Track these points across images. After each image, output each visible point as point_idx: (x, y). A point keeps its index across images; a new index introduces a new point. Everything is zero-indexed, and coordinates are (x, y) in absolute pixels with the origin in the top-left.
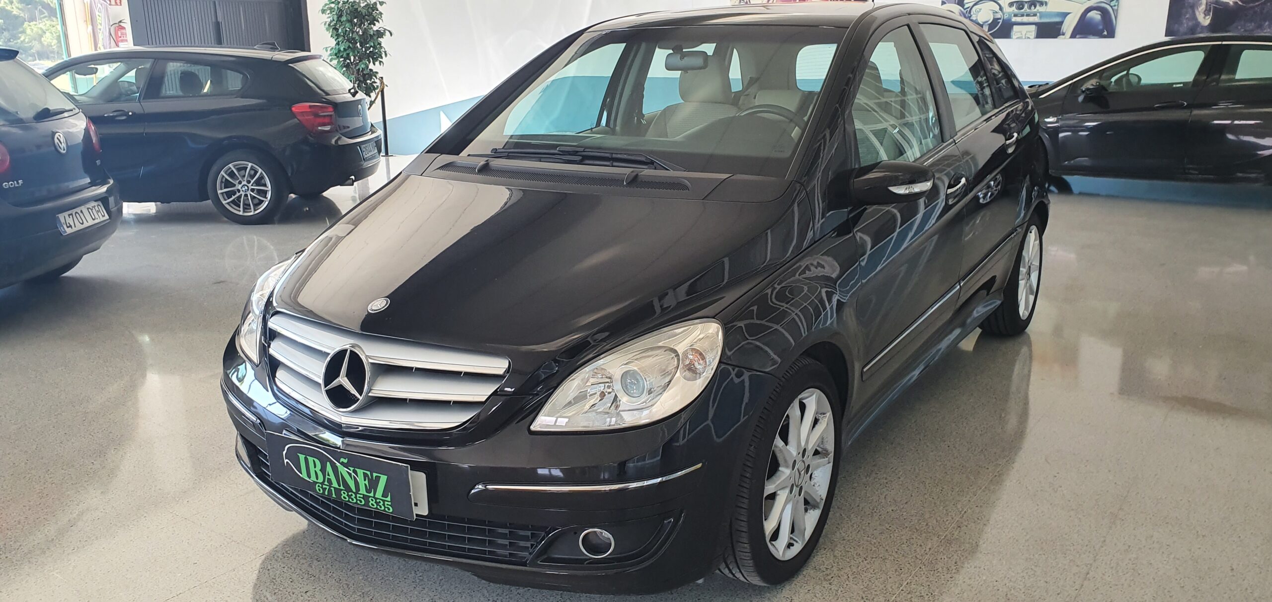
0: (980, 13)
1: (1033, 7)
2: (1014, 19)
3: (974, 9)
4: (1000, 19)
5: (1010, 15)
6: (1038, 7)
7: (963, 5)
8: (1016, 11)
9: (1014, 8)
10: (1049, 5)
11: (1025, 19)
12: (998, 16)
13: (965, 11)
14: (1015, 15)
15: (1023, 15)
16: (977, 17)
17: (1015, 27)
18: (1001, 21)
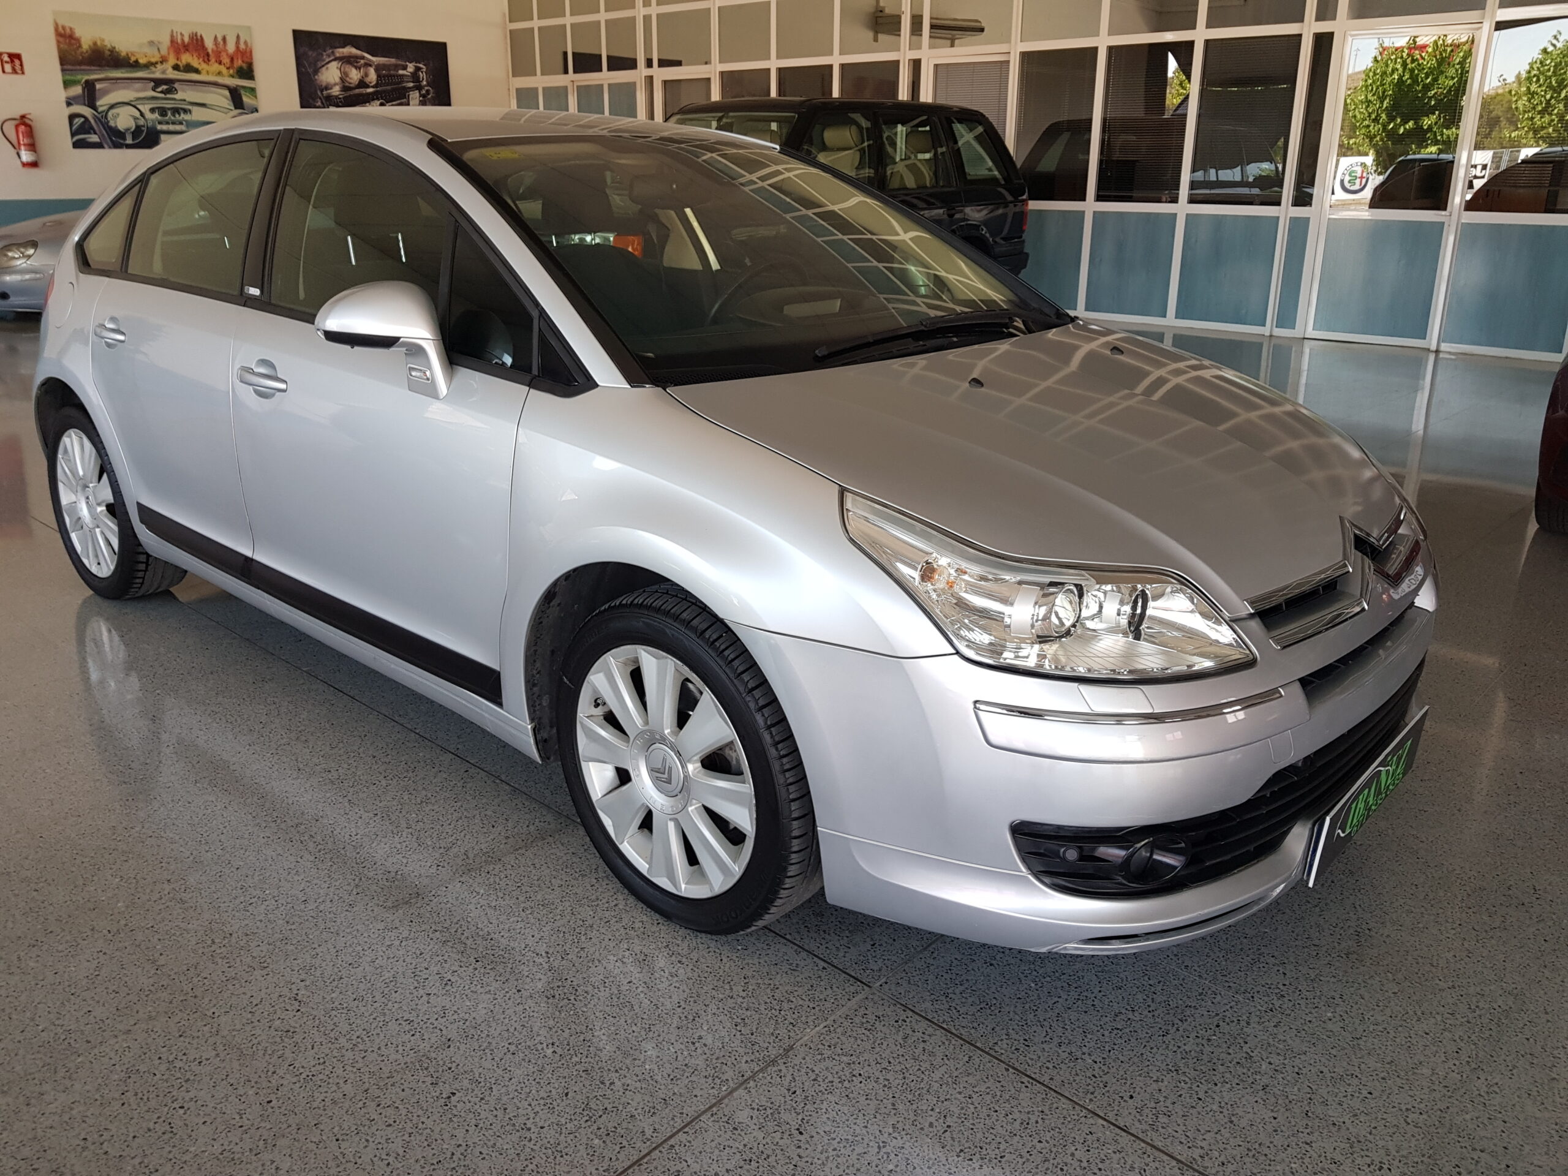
0: (118, 120)
1: (177, 116)
2: (159, 127)
3: (110, 114)
4: (144, 126)
5: (152, 120)
6: (182, 115)
7: (94, 107)
8: (159, 118)
9: (156, 115)
10: (193, 113)
11: (171, 127)
12: (142, 122)
13: (99, 116)
14: (160, 123)
15: (168, 123)
16: (115, 122)
17: (163, 137)
18: (145, 129)
